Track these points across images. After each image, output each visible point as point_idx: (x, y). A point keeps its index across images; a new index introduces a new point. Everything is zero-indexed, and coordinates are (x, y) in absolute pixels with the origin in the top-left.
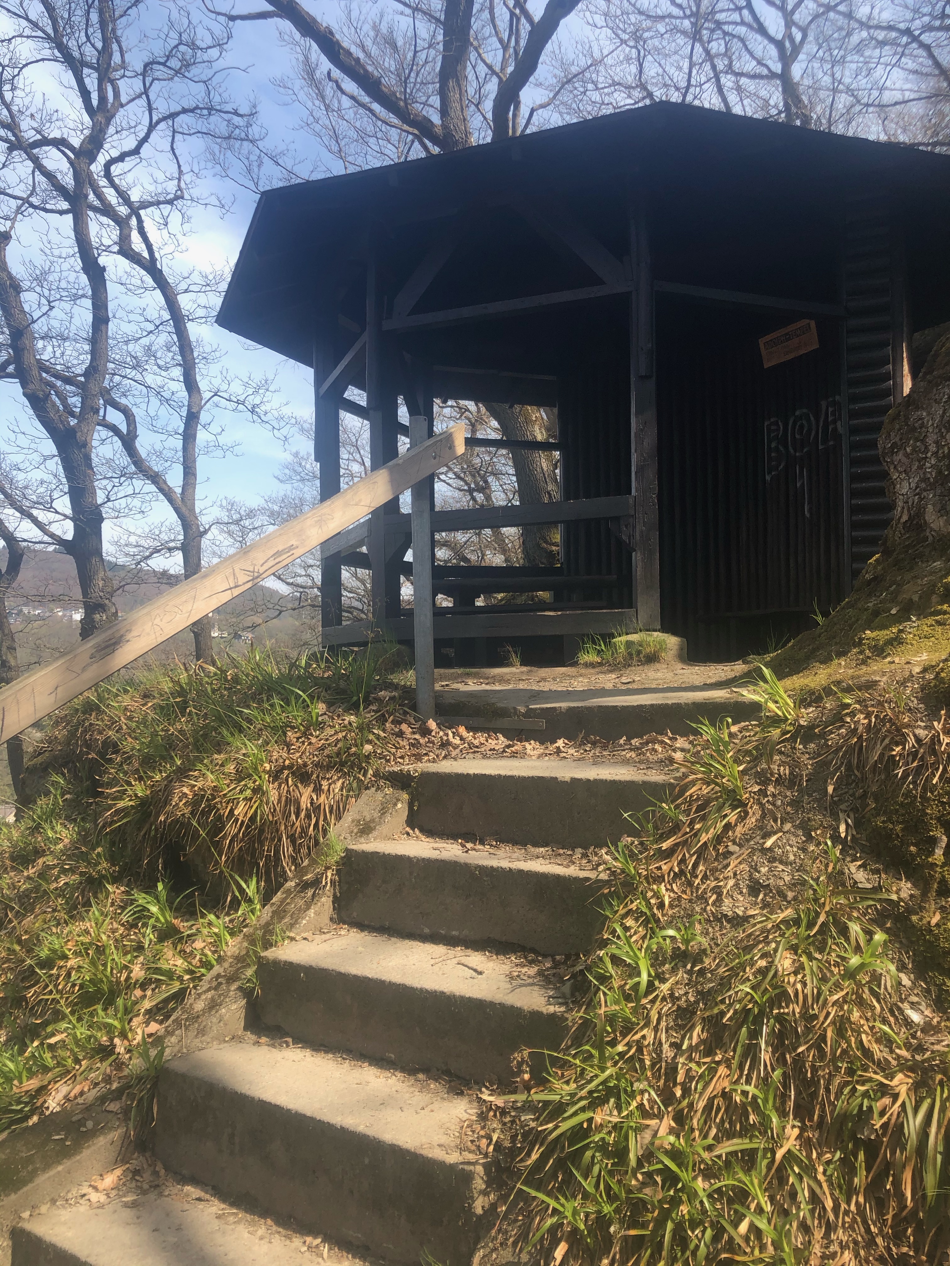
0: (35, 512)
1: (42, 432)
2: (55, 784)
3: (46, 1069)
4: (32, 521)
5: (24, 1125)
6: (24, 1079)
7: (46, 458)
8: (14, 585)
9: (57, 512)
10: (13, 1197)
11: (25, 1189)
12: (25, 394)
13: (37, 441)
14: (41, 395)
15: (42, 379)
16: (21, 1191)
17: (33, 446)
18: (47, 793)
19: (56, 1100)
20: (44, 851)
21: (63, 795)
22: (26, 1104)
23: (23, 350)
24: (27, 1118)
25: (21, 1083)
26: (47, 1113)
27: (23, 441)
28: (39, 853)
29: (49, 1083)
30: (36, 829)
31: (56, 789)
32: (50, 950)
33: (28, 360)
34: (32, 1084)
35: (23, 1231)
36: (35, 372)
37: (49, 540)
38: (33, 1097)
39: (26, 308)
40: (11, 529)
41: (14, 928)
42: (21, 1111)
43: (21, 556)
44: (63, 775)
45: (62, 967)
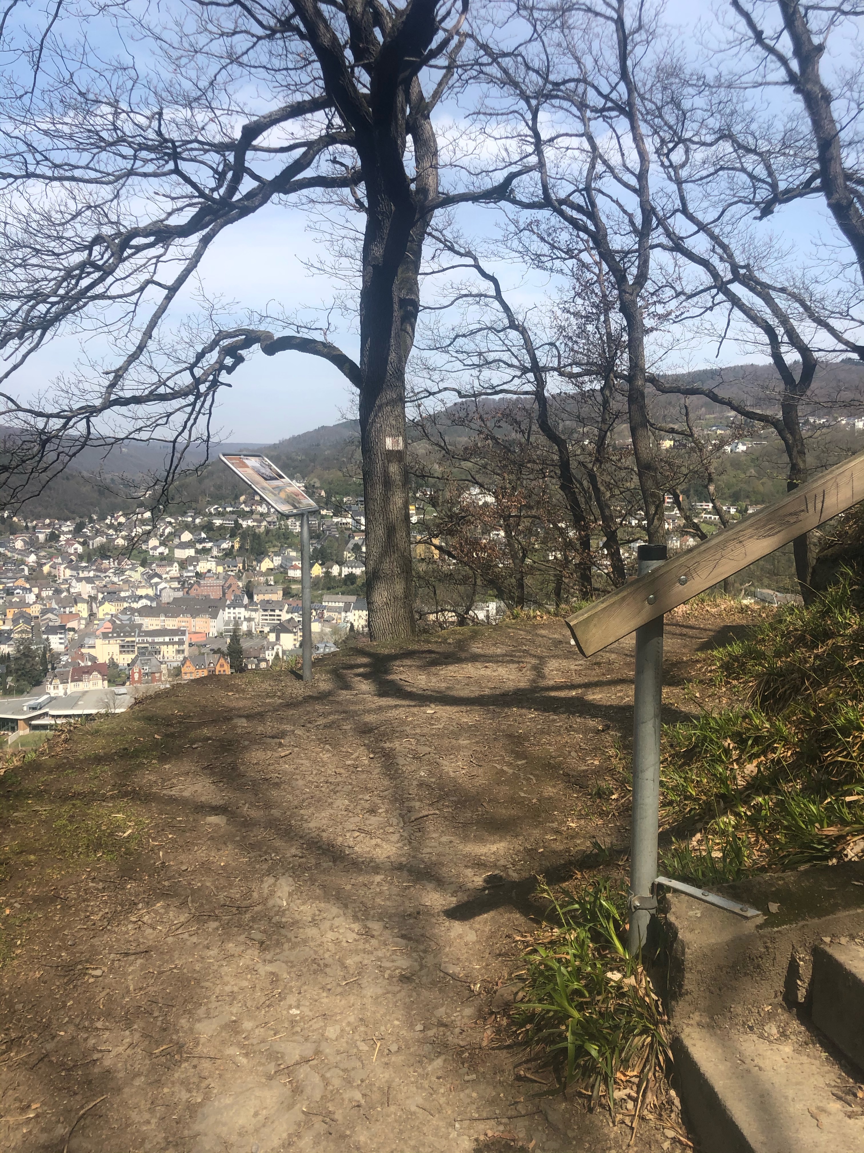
0: (831, 322)
1: (844, 240)
2: (844, 575)
3: (843, 822)
4: (829, 330)
5: (825, 863)
6: (825, 825)
7: (845, 267)
8: (808, 393)
9: (853, 319)
10: (816, 920)
11: (828, 917)
12: (830, 205)
13: (838, 250)
14: (844, 202)
15: (846, 186)
16: (823, 919)
17: (833, 256)
18: (837, 583)
19: (855, 851)
20: (833, 633)
21: (851, 585)
22: (827, 846)
23: (830, 160)
24: (827, 858)
25: (822, 827)
26: (846, 860)
27: (824, 253)
28: (828, 635)
29: (847, 835)
30: (826, 613)
31: (845, 579)
32: (845, 719)
33: (834, 168)
34: (832, 831)
35: (825, 953)
36: (840, 181)
37: (843, 347)
38: (832, 842)
39: (835, 116)
40: (806, 342)
41: (810, 694)
42: (821, 850)
43: (815, 365)
44: (852, 567)
45: (856, 737)
